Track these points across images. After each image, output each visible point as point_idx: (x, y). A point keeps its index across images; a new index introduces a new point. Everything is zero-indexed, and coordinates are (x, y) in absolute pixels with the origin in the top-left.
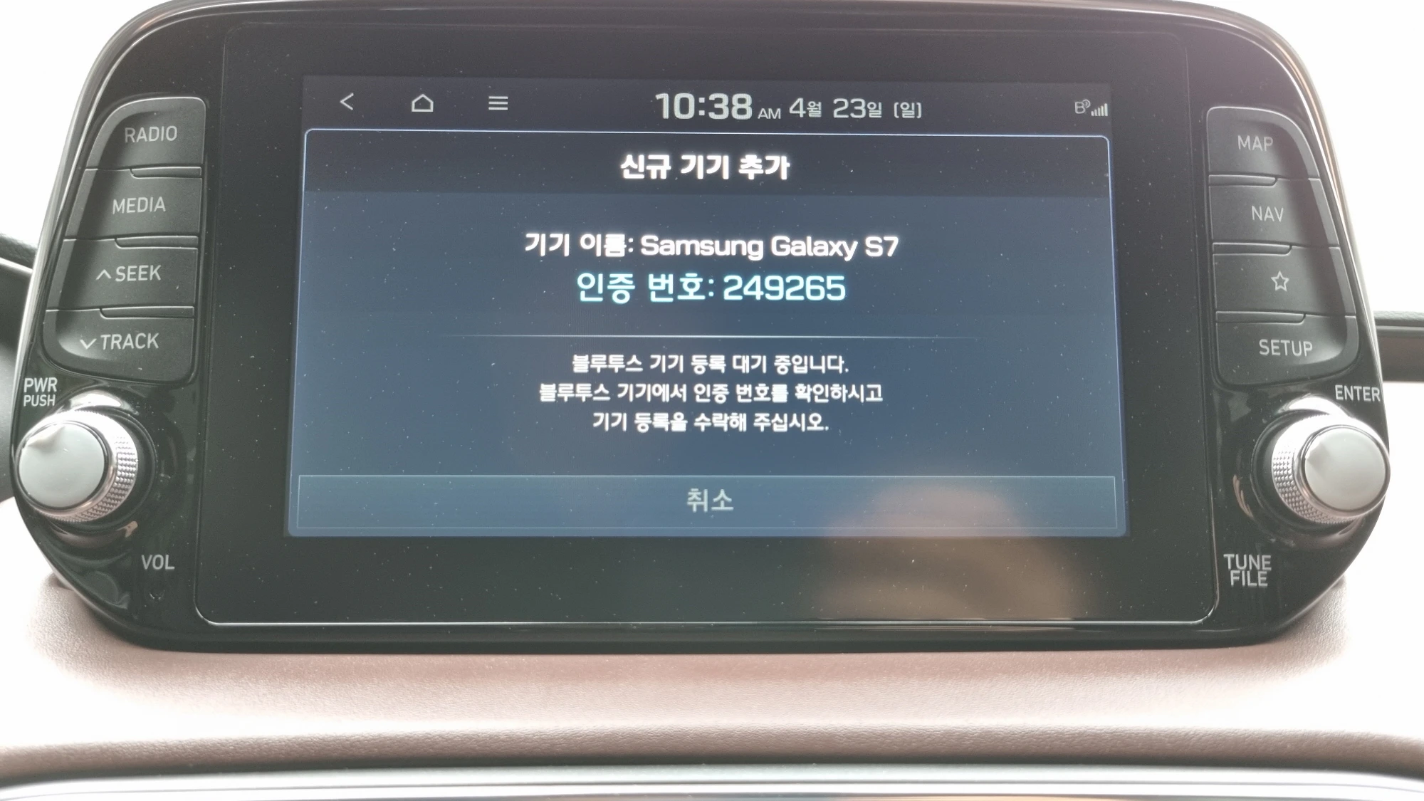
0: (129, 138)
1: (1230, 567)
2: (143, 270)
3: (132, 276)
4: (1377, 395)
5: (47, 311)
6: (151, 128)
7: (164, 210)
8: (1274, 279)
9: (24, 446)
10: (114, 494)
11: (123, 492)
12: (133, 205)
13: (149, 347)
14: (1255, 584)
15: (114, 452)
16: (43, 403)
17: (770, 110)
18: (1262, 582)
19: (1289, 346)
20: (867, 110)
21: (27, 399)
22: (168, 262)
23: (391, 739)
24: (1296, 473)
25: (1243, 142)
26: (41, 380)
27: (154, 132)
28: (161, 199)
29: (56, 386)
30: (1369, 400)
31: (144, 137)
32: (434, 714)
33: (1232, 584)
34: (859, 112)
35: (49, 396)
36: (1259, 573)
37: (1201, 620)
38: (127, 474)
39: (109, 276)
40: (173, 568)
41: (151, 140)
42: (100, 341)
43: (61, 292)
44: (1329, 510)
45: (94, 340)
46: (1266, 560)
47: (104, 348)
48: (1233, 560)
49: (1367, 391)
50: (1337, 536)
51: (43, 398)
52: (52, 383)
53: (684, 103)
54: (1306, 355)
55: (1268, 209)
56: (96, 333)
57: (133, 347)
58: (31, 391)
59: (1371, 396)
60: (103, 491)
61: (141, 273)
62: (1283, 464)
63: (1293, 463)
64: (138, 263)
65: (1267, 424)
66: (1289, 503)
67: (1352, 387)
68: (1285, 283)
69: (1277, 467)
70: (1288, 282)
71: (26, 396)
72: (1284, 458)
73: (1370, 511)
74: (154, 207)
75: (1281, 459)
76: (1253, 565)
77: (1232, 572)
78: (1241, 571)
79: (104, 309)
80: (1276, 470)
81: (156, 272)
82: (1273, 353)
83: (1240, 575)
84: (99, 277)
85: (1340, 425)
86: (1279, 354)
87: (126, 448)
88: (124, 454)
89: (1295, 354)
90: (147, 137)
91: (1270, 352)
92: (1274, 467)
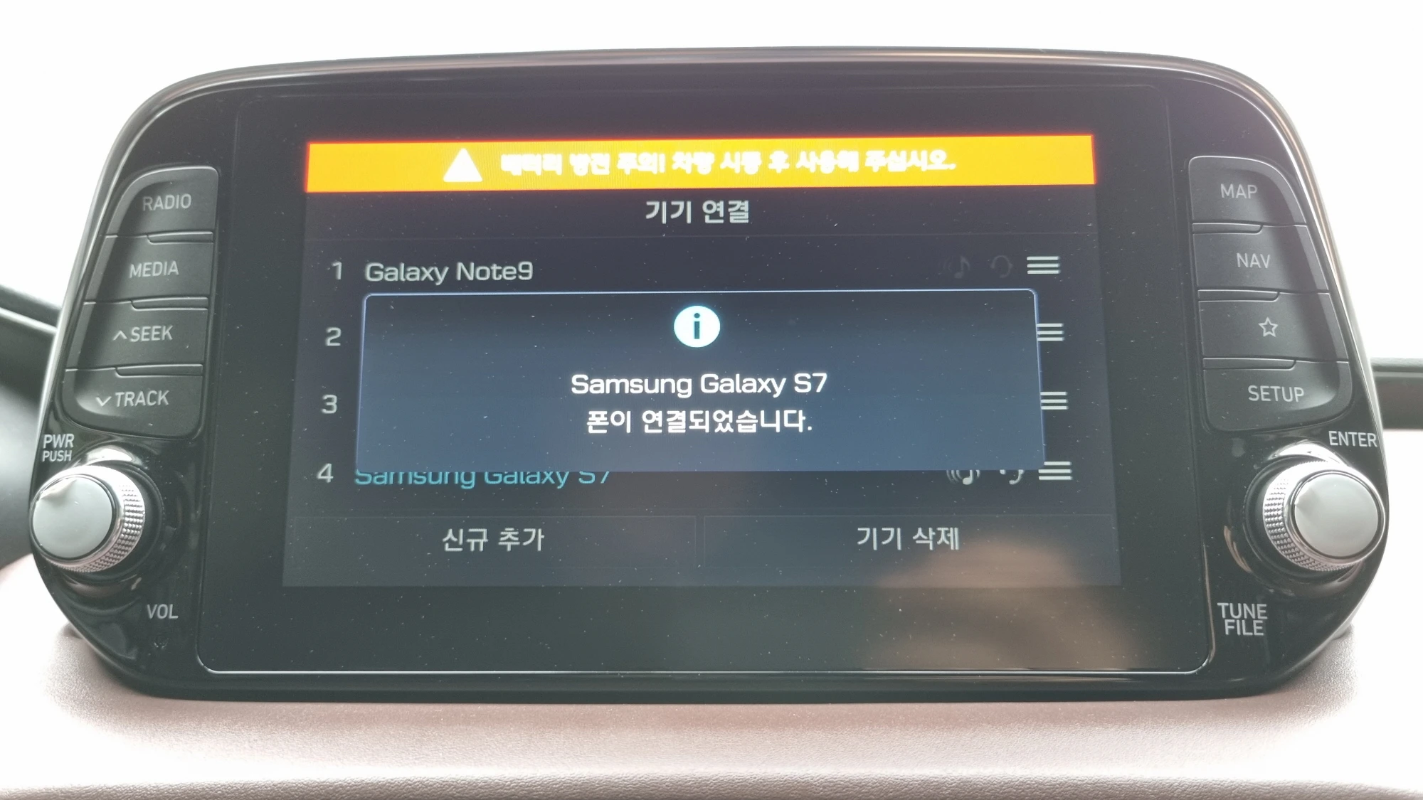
0: (147, 207)
1: (1224, 616)
2: (156, 330)
3: (146, 337)
4: (1373, 440)
5: (67, 370)
6: (168, 197)
7: (177, 273)
8: (1261, 325)
9: (38, 499)
10: (122, 544)
11: (130, 543)
12: (149, 269)
13: (159, 403)
14: (1251, 634)
15: (122, 504)
16: (60, 458)
19: (1280, 391)
21: (46, 455)
22: (179, 322)
23: (372, 784)
24: (1286, 520)
25: (1226, 190)
26: (59, 436)
28: (174, 263)
29: (73, 442)
30: (1366, 445)
31: (161, 205)
32: (416, 761)
33: (1227, 633)
35: (66, 452)
36: (1255, 622)
37: (1196, 671)
38: (134, 526)
39: (125, 337)
40: (176, 617)
41: (167, 208)
42: (115, 398)
43: (79, 352)
44: (1322, 557)
45: (109, 398)
46: (1262, 608)
47: (118, 405)
48: (1227, 609)
49: (1363, 437)
50: (1336, 583)
51: (61, 454)
52: (69, 439)
54: (1297, 400)
55: (1254, 256)
56: (111, 392)
57: (144, 404)
58: (50, 447)
59: (1366, 442)
60: (110, 542)
61: (154, 333)
62: (1275, 510)
63: (1283, 509)
64: (151, 324)
65: (1259, 471)
66: (1282, 550)
67: (1346, 433)
68: (1273, 329)
69: (1269, 514)
70: (1277, 328)
71: (45, 452)
72: (1275, 504)
73: (1366, 557)
74: (168, 270)
75: (1272, 505)
76: (1248, 614)
77: (1227, 621)
78: (1236, 620)
79: (119, 368)
80: (1268, 517)
81: (168, 332)
82: (1263, 399)
83: (1235, 624)
84: (115, 338)
85: (1330, 471)
86: (1269, 400)
87: (134, 501)
88: (132, 506)
89: (1286, 400)
90: (164, 204)
91: (1260, 398)
92: (1266, 514)
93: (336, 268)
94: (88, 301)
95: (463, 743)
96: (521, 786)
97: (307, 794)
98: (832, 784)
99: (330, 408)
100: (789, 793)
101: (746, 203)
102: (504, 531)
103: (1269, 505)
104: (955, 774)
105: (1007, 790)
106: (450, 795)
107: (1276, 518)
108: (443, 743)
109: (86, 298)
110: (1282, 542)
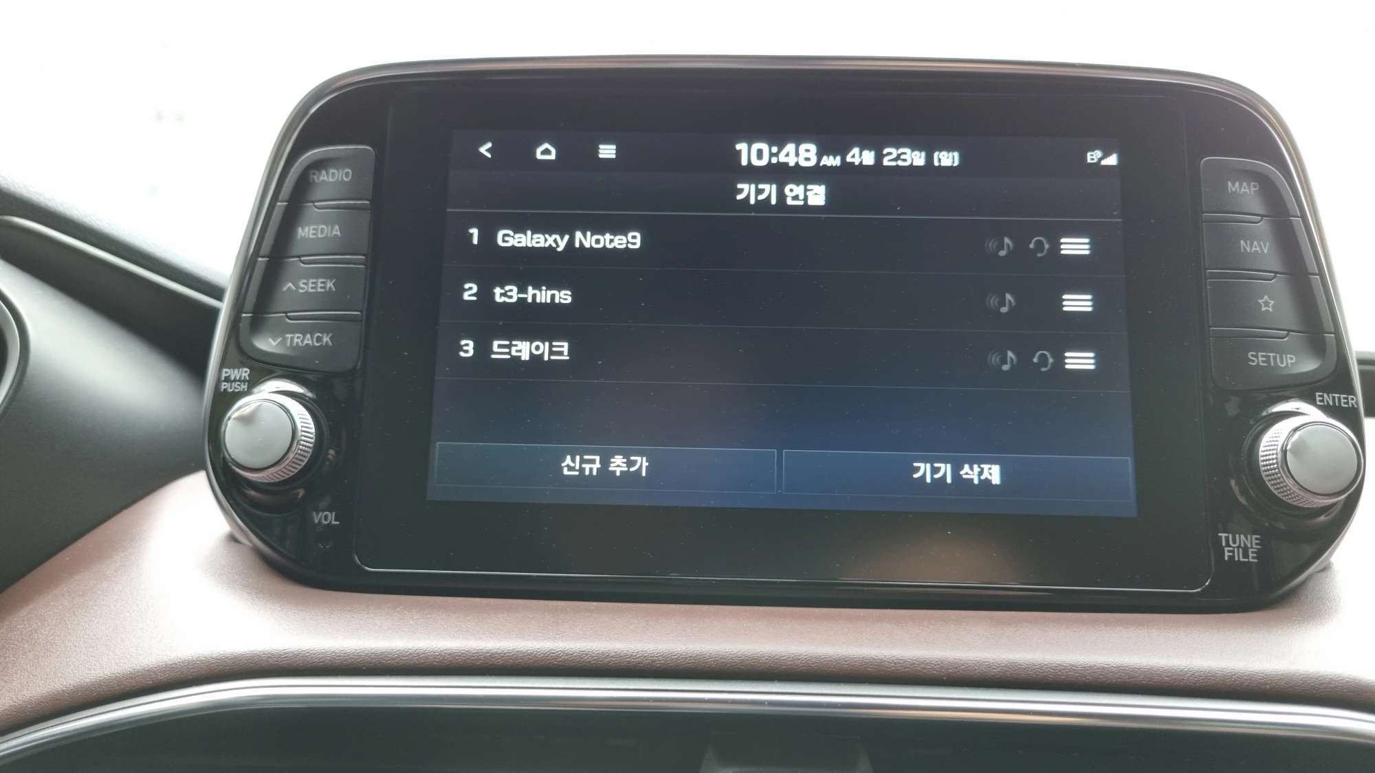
0: (313, 179)
1: (1224, 544)
2: (322, 283)
3: (312, 288)
4: (1352, 402)
5: (244, 315)
6: (331, 171)
7: (340, 235)
8: (1260, 301)
9: (229, 418)
12: (314, 232)
13: (324, 344)
14: (1247, 560)
15: (299, 427)
16: (237, 389)
17: (831, 158)
18: (1253, 558)
20: (912, 159)
21: (224, 386)
22: (341, 276)
23: (521, 653)
24: (1280, 464)
25: (1233, 187)
26: (236, 371)
28: (337, 227)
29: (248, 375)
30: (1346, 406)
31: (325, 178)
33: (1226, 559)
34: (905, 160)
35: (242, 383)
36: (1250, 550)
37: (1199, 589)
38: (307, 444)
40: (338, 523)
41: (331, 180)
42: (285, 339)
43: (254, 300)
44: (1310, 494)
45: (280, 339)
46: (1257, 539)
47: (288, 345)
48: (1227, 539)
49: (1344, 398)
50: (1322, 518)
51: (238, 385)
52: (245, 373)
53: (760, 153)
54: (1289, 365)
55: (1255, 243)
56: (282, 333)
57: (311, 345)
58: (227, 379)
59: (1347, 403)
60: (287, 459)
61: (320, 285)
62: (1270, 455)
63: (1277, 454)
64: (317, 277)
65: (1255, 424)
66: (1275, 490)
67: (1330, 395)
68: (1271, 305)
69: (1264, 458)
70: (1274, 304)
71: (223, 383)
73: (1346, 495)
74: (331, 233)
75: (1267, 450)
76: (1245, 544)
77: (1226, 549)
78: (1234, 548)
79: (289, 314)
80: (1263, 461)
81: (331, 284)
82: (1261, 364)
83: (1233, 552)
84: (285, 289)
85: (1316, 423)
86: (1265, 364)
87: (307, 423)
88: (306, 427)
89: (1280, 365)
90: (328, 178)
91: (1258, 362)
92: (1262, 459)
93: (472, 235)
94: (262, 257)
95: (592, 625)
96: (645, 657)
97: (469, 659)
98: (902, 661)
99: (467, 352)
100: (866, 668)
101: (823, 187)
102: (614, 458)
103: (1264, 451)
104: (1002, 658)
105: (1047, 670)
106: (587, 662)
107: (1271, 462)
108: (576, 624)
109: (261, 255)
110: (1275, 482)
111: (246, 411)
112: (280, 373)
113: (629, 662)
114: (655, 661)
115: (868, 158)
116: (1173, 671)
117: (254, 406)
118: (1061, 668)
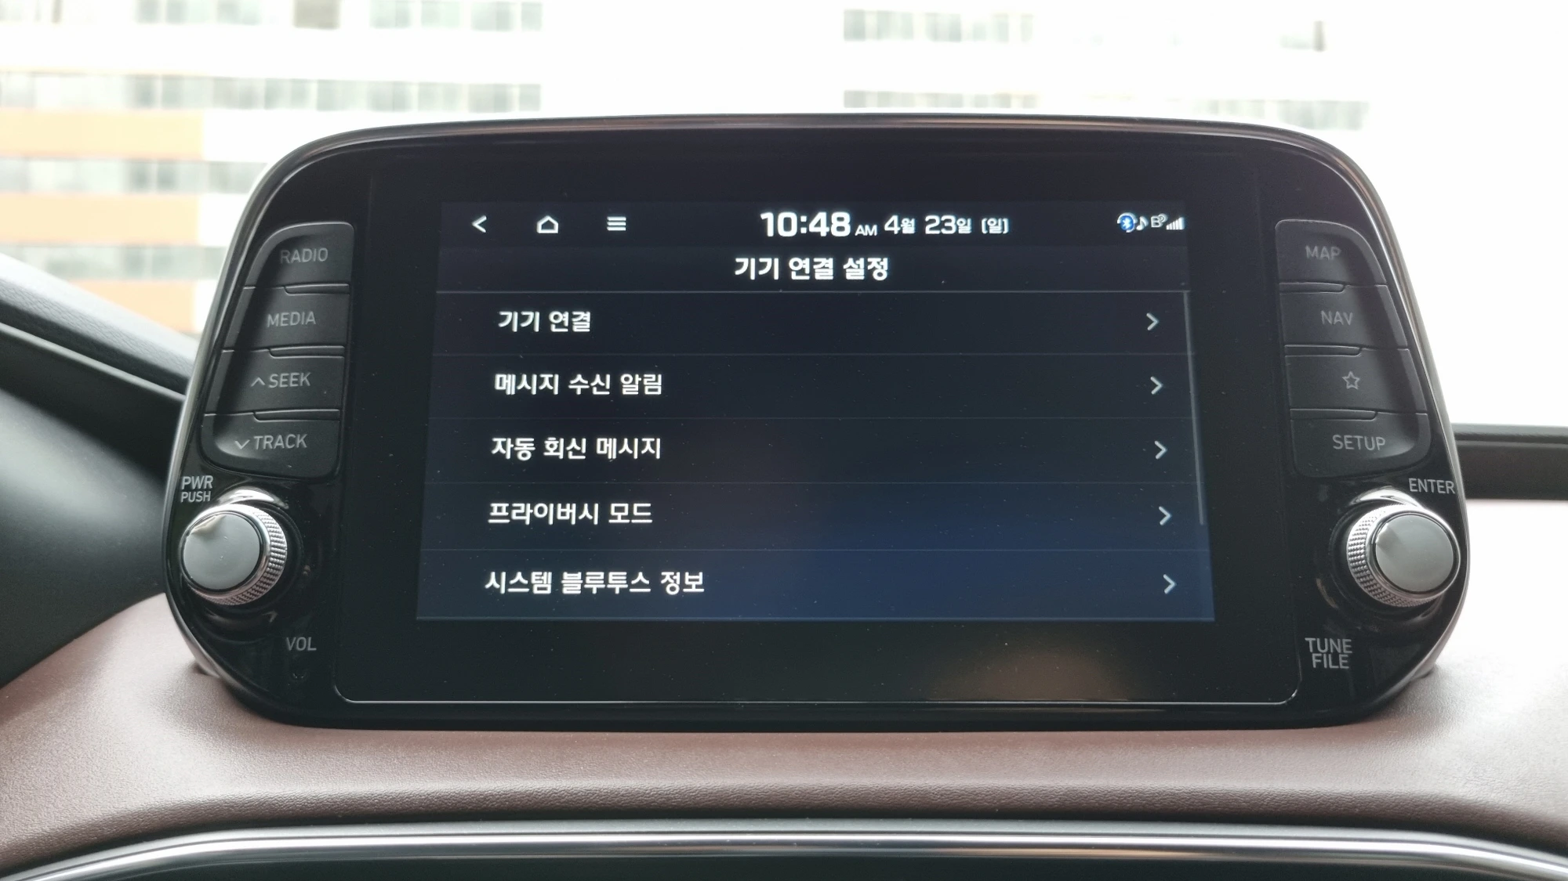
0: (284, 260)
1: (1311, 650)
2: (294, 377)
3: (284, 383)
4: (1451, 488)
5: (206, 415)
6: (305, 250)
7: (315, 323)
8: (1345, 378)
9: (188, 534)
10: (266, 578)
11: (274, 577)
12: (286, 319)
13: (298, 446)
14: (1337, 667)
15: (268, 540)
16: (199, 499)
17: (867, 227)
18: (1344, 664)
20: (957, 227)
21: (184, 496)
22: (318, 370)
24: (1368, 559)
25: (1311, 252)
26: (198, 478)
27: (307, 253)
28: (312, 314)
29: (212, 483)
30: (1444, 492)
31: (298, 258)
33: (1315, 666)
34: (949, 228)
35: (205, 493)
36: (1341, 656)
37: (1284, 702)
38: (278, 560)
39: (263, 383)
40: (315, 649)
41: (304, 261)
42: (253, 441)
43: (218, 398)
44: (1403, 592)
45: (248, 441)
46: (1347, 643)
47: (257, 448)
48: (1315, 644)
49: (1441, 484)
50: (1420, 618)
51: (200, 494)
52: (208, 480)
53: (787, 222)
54: (1378, 449)
55: (1338, 313)
56: (250, 435)
57: (283, 447)
58: (188, 488)
59: (1444, 489)
60: (255, 577)
61: (292, 379)
62: (1357, 549)
63: (1365, 548)
64: (289, 371)
65: (1343, 515)
66: (1365, 587)
67: (1425, 480)
68: (1356, 382)
69: (1352, 553)
70: (1359, 381)
71: (183, 493)
72: (1358, 544)
73: (1443, 592)
74: (305, 320)
75: (1355, 544)
76: (1335, 649)
77: (1314, 655)
78: (1323, 654)
79: (257, 413)
80: (1351, 556)
81: (306, 379)
82: (1347, 448)
83: (1322, 658)
84: (253, 385)
85: (1408, 512)
86: (1352, 448)
87: (278, 537)
88: (276, 541)
89: (1369, 449)
90: (301, 257)
91: (1344, 446)
92: (1349, 554)
94: (227, 349)
95: (601, 759)
96: (660, 794)
103: (1352, 545)
104: (1062, 784)
105: (1110, 798)
106: (594, 803)
107: (1359, 557)
108: (583, 759)
109: (225, 346)
110: (1364, 579)
111: (207, 525)
112: (249, 480)
113: (641, 801)
114: (668, 799)
115: (909, 227)
116: (1252, 795)
117: (217, 518)
118: (1127, 795)
